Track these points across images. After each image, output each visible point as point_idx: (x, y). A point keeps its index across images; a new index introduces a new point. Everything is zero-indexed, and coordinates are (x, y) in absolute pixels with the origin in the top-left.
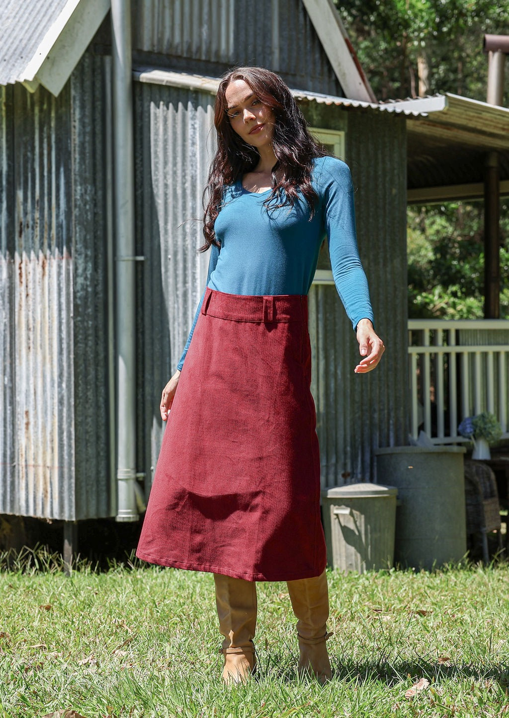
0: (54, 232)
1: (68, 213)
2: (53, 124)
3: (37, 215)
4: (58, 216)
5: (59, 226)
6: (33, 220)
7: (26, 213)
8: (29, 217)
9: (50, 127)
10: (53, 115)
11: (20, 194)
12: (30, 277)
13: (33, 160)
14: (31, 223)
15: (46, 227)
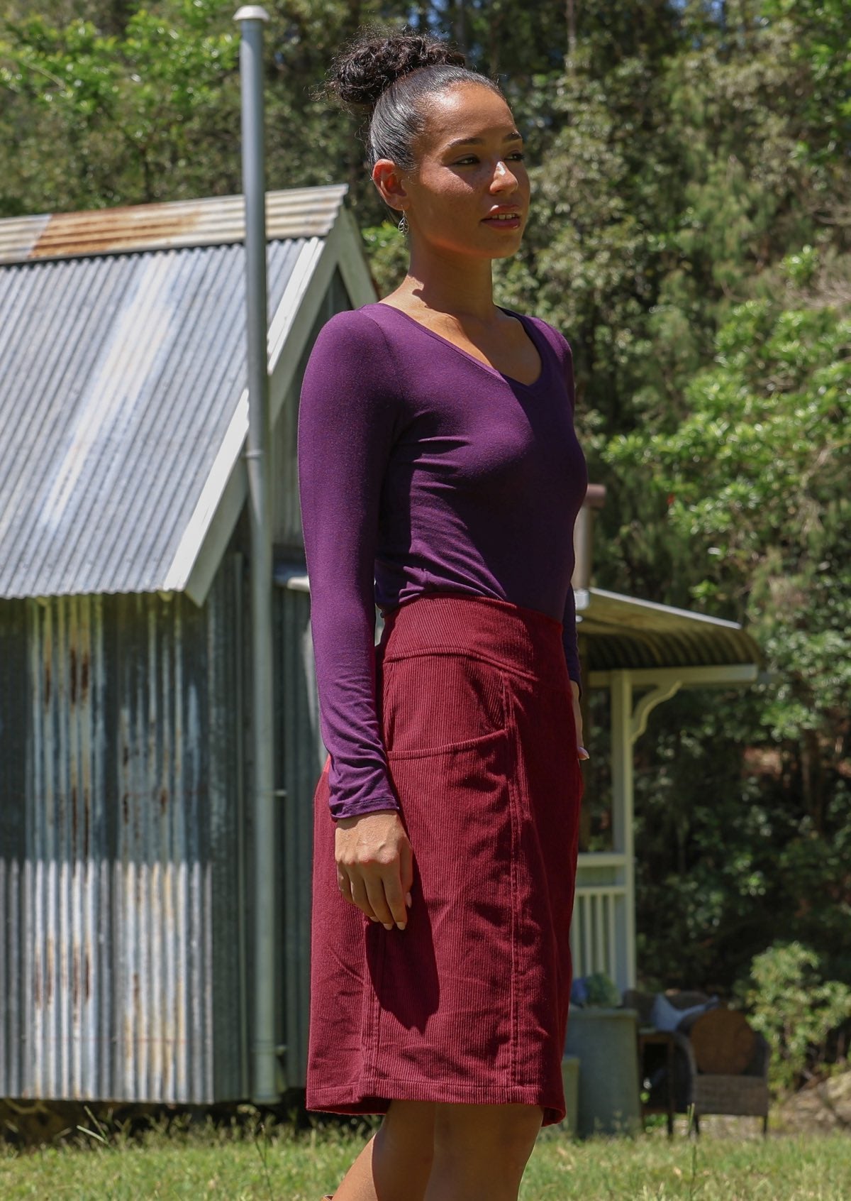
0: (179, 761)
1: (203, 740)
2: (178, 633)
3: (152, 740)
4: (186, 743)
5: (188, 756)
6: (146, 745)
7: (134, 737)
8: (140, 743)
9: (172, 637)
10: (178, 622)
11: (125, 715)
12: (141, 814)
13: (146, 676)
14: (142, 750)
15: (167, 755)
